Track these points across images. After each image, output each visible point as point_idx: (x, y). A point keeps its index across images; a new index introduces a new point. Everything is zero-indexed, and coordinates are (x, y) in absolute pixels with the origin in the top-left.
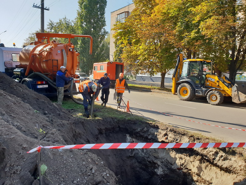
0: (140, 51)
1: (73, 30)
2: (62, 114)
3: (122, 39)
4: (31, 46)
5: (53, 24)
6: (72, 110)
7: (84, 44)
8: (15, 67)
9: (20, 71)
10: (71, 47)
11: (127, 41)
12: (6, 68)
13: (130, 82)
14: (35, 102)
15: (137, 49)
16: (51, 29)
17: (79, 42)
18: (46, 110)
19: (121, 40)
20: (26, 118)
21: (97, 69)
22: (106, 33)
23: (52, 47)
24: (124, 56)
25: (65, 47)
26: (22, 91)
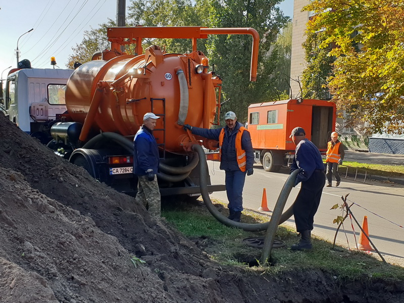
0: (386, 67)
1: (194, 17)
2: (182, 252)
3: (335, 35)
4: (96, 64)
5: (143, 5)
6: (203, 237)
7: (222, 54)
8: (54, 119)
9: (66, 128)
10: (198, 62)
11: (347, 40)
12: (32, 121)
13: (352, 156)
14: (113, 218)
15: (377, 59)
16: (137, 19)
17: (211, 49)
18: (141, 242)
19: (330, 36)
20: (112, 284)
21: (258, 121)
22: (282, 20)
23: (151, 64)
24: (337, 81)
25: (185, 64)
26: (79, 186)
